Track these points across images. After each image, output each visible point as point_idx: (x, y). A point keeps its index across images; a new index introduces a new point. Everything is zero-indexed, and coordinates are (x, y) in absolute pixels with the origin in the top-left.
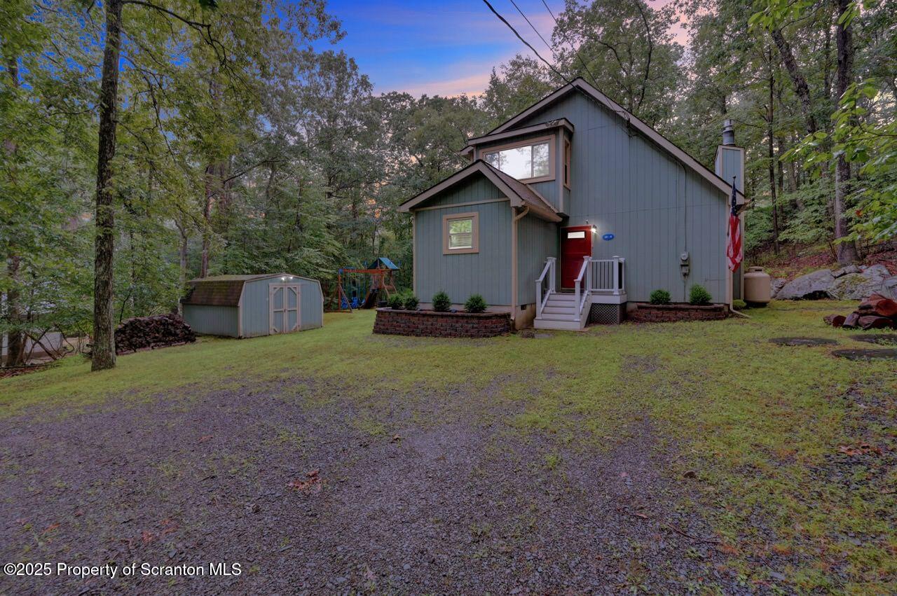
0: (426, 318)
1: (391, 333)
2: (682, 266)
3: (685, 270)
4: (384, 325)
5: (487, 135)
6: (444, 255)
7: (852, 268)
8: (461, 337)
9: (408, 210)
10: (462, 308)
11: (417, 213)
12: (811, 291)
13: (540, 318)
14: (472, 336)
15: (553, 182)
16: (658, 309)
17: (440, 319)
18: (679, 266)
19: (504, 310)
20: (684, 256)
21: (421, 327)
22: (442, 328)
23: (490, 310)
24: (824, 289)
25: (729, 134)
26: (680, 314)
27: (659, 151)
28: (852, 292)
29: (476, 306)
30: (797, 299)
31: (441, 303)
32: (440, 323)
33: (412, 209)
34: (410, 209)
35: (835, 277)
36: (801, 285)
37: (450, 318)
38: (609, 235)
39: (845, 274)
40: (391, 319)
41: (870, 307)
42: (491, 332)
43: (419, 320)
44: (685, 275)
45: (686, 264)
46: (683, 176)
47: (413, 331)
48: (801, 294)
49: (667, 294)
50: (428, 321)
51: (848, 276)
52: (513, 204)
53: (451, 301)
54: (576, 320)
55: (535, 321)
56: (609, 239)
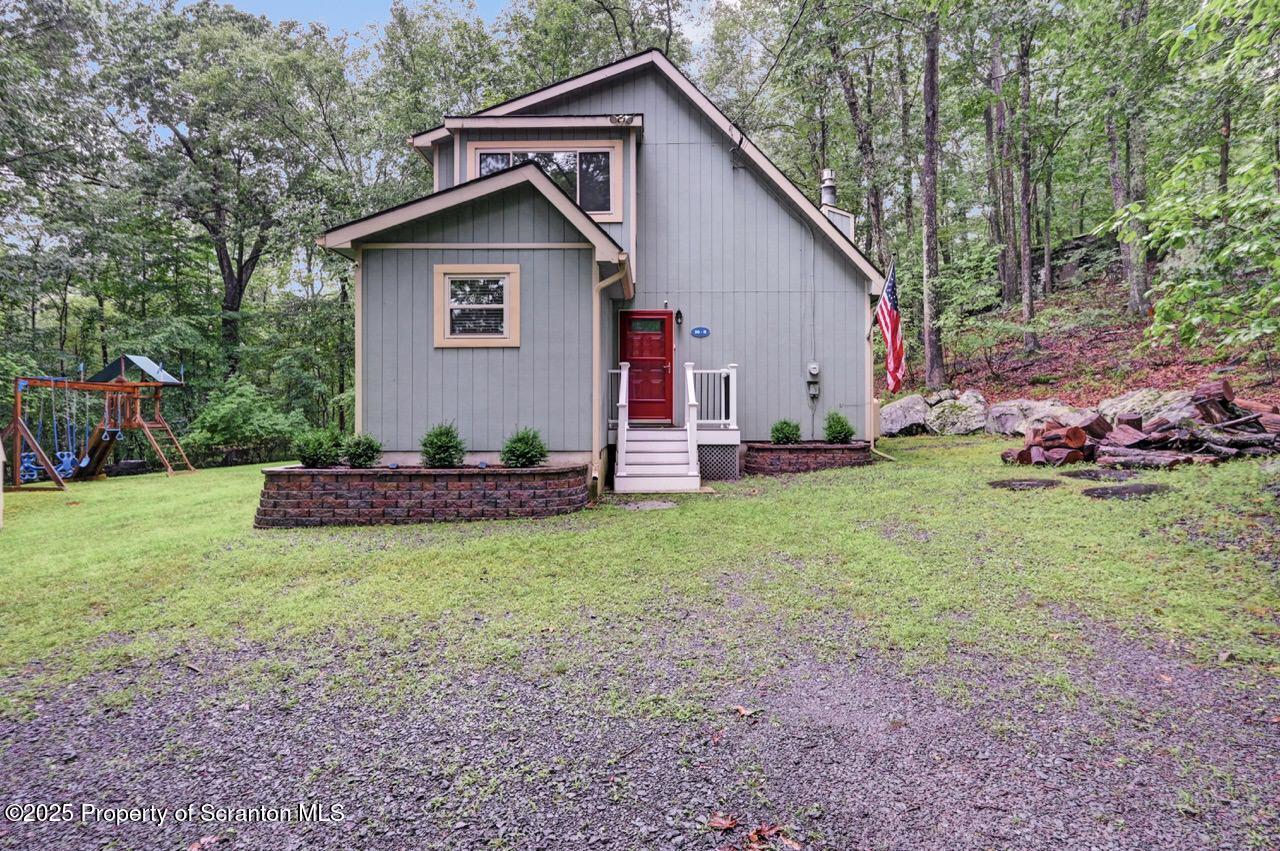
0: (417, 484)
1: (322, 524)
2: (809, 383)
3: (813, 391)
4: (298, 505)
5: (476, 116)
6: (437, 348)
7: (945, 393)
8: (508, 516)
9: (349, 245)
10: (496, 460)
11: (366, 254)
12: (908, 424)
13: (624, 474)
14: (534, 514)
15: (619, 226)
16: (791, 451)
17: (454, 484)
18: (804, 386)
19: (578, 460)
20: (813, 367)
21: (404, 503)
22: (460, 502)
23: (555, 462)
24: (921, 421)
25: (829, 191)
26: (821, 458)
27: (777, 200)
28: (954, 424)
29: (525, 454)
30: (892, 435)
31: (443, 450)
32: (453, 492)
33: (356, 242)
34: (353, 242)
35: (931, 406)
36: (894, 416)
37: (480, 480)
38: (701, 329)
39: (941, 401)
40: (317, 491)
41: (1058, 437)
42: (570, 503)
43: (398, 488)
44: (814, 397)
45: (814, 381)
46: (810, 244)
47: (384, 514)
48: (896, 428)
49: (797, 428)
50: (422, 489)
51: (945, 403)
52: (599, 256)
53: (467, 446)
54: (691, 473)
55: (616, 480)
56: (701, 336)
